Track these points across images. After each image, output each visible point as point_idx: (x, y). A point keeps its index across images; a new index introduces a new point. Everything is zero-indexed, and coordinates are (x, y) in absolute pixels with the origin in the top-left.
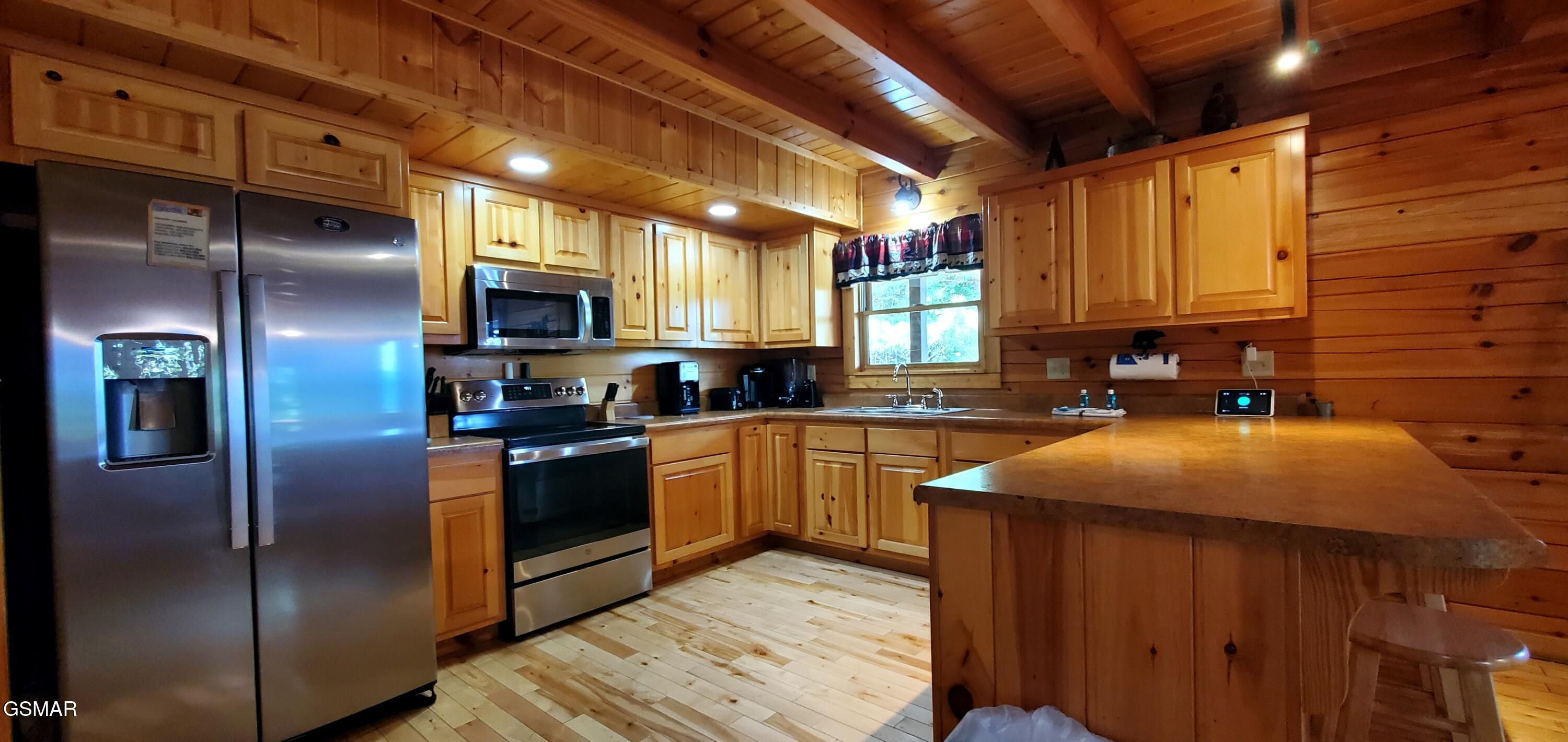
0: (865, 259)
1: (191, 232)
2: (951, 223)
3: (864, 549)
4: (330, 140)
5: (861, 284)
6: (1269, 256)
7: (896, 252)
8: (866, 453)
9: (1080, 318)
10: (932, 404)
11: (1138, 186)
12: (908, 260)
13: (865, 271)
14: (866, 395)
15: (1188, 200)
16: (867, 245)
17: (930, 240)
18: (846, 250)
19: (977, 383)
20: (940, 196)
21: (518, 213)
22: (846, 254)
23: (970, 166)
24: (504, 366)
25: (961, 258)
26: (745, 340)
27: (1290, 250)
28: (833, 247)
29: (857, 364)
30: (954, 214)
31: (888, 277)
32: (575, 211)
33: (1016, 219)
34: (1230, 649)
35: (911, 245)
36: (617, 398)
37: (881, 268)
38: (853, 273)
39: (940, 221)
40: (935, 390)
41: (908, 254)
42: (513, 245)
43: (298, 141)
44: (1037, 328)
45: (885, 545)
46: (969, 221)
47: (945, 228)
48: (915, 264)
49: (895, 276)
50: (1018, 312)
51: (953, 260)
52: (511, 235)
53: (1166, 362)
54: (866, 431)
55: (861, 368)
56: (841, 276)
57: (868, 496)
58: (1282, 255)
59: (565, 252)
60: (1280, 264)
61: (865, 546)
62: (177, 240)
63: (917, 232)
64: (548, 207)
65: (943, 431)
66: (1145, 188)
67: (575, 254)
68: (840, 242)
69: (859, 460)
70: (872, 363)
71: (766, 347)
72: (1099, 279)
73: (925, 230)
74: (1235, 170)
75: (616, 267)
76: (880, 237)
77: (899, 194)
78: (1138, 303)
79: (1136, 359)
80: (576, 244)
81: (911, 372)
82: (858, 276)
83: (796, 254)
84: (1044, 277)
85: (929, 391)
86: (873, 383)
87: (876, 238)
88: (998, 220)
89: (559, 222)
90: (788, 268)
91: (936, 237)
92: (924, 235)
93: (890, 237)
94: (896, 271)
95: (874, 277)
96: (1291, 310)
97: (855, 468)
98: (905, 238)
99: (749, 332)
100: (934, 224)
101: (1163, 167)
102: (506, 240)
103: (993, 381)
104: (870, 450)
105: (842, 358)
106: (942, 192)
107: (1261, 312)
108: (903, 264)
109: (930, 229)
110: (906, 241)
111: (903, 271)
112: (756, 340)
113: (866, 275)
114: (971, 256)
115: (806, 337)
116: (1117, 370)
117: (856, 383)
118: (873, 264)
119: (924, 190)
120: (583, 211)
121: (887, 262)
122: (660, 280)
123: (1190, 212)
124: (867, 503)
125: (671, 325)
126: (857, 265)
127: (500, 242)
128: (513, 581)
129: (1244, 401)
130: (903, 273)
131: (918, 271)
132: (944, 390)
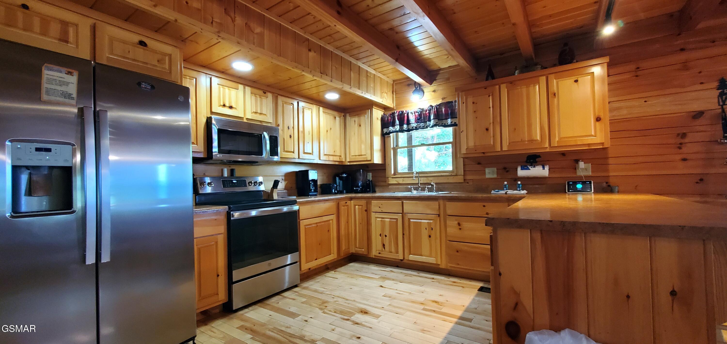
0: (397, 122)
1: (67, 84)
2: (439, 105)
3: (402, 260)
4: (142, 44)
5: (395, 134)
6: (592, 120)
7: (412, 119)
8: (403, 213)
9: (505, 148)
10: (430, 190)
11: (531, 88)
12: (418, 122)
13: (397, 128)
14: (397, 187)
15: (555, 94)
16: (398, 116)
17: (429, 113)
18: (388, 118)
19: (451, 180)
20: (433, 93)
21: (233, 91)
22: (388, 120)
23: (448, 79)
24: (222, 170)
25: (444, 122)
26: (339, 160)
27: (602, 117)
28: (381, 116)
29: (393, 172)
30: (440, 102)
31: (408, 130)
32: (261, 92)
33: (473, 103)
34: (673, 293)
35: (420, 115)
36: (278, 187)
37: (405, 126)
38: (391, 129)
39: (434, 104)
40: (432, 183)
41: (418, 120)
42: (231, 107)
43: (124, 42)
44: (484, 153)
45: (412, 257)
46: (449, 105)
47: (437, 108)
48: (422, 124)
49: (412, 130)
50: (475, 146)
51: (440, 122)
52: (230, 102)
53: (544, 168)
54: (402, 203)
55: (395, 174)
56: (385, 130)
57: (403, 234)
58: (598, 119)
59: (256, 113)
60: (597, 123)
61: (402, 258)
62: (59, 88)
63: (423, 109)
64: (248, 89)
65: (441, 202)
66: (535, 89)
67: (261, 114)
68: (384, 114)
69: (399, 217)
70: (399, 172)
71: (349, 164)
72: (514, 130)
73: (427, 109)
74: (576, 81)
75: (280, 122)
76: (405, 112)
77: (413, 92)
78: (532, 141)
79: (530, 167)
80: (261, 109)
81: (420, 175)
82: (394, 130)
83: (364, 119)
84: (487, 130)
85: (430, 184)
86: (401, 181)
87: (403, 112)
88: (465, 103)
89: (253, 97)
90: (360, 126)
91: (432, 112)
92: (426, 111)
93: (410, 112)
94: (413, 127)
95: (402, 131)
96: (602, 144)
97: (397, 221)
98: (417, 112)
99: (340, 156)
100: (431, 106)
101: (543, 80)
102: (227, 105)
103: (460, 179)
104: (405, 211)
105: (385, 169)
106: (434, 91)
107: (589, 145)
108: (416, 124)
109: (429, 108)
110: (417, 114)
111: (416, 128)
112: (344, 160)
113: (398, 130)
114: (449, 121)
115: (369, 159)
116: (521, 173)
117: (392, 181)
118: (401, 125)
119: (425, 90)
120: (265, 93)
121: (408, 123)
122: (301, 129)
123: (556, 100)
124: (403, 237)
125: (305, 152)
126: (393, 125)
127: (224, 105)
128: (232, 280)
129: (579, 186)
130: (416, 129)
131: (423, 128)
132: (436, 184)
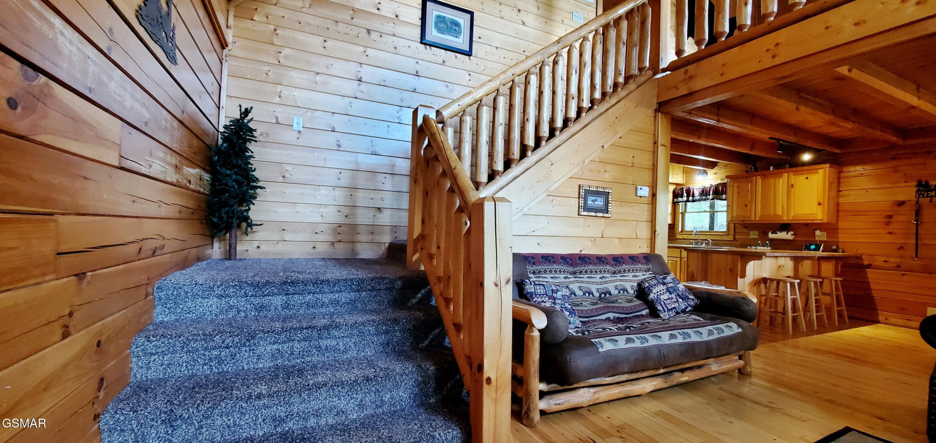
0: (685, 194)
2: (717, 185)
5: (684, 203)
6: (816, 204)
7: (697, 193)
8: (681, 257)
9: (757, 219)
10: (707, 244)
11: (777, 180)
12: (701, 196)
13: (685, 199)
14: (683, 240)
15: (792, 186)
16: (686, 190)
17: (710, 190)
18: (678, 191)
19: (724, 238)
20: (714, 175)
22: (678, 192)
25: (721, 196)
27: (822, 203)
28: (673, 190)
29: (680, 230)
30: (719, 182)
31: (693, 201)
33: (738, 187)
34: (730, 269)
35: (703, 191)
37: (691, 198)
38: (680, 199)
39: (714, 184)
40: (709, 240)
41: (701, 194)
44: (743, 221)
46: (724, 185)
47: (715, 186)
48: (704, 197)
49: (696, 201)
50: (737, 216)
51: (718, 197)
53: (787, 234)
54: (681, 251)
55: (682, 232)
56: (675, 200)
57: (681, 271)
58: (820, 204)
60: (819, 206)
63: (705, 187)
66: (779, 181)
68: (676, 188)
69: (678, 260)
70: (686, 230)
72: (764, 207)
73: (708, 186)
74: (807, 178)
76: (691, 188)
77: (699, 175)
78: (776, 215)
79: (777, 232)
81: (700, 233)
82: (682, 200)
84: (746, 205)
85: (707, 240)
86: (686, 237)
87: (689, 188)
88: (732, 186)
91: (712, 189)
92: (707, 188)
93: (695, 188)
94: (696, 199)
95: (688, 201)
96: (822, 220)
97: (676, 263)
98: (700, 188)
100: (712, 185)
101: (785, 175)
103: (731, 238)
104: (682, 256)
105: (674, 228)
106: (715, 174)
107: (814, 220)
109: (710, 186)
110: (700, 190)
111: (699, 199)
113: (685, 200)
114: (724, 196)
116: (771, 236)
117: (679, 236)
118: (688, 196)
119: (708, 172)
121: (693, 196)
123: (793, 189)
124: (680, 273)
126: (682, 196)
129: (813, 247)
130: (699, 200)
131: (705, 200)
132: (712, 240)
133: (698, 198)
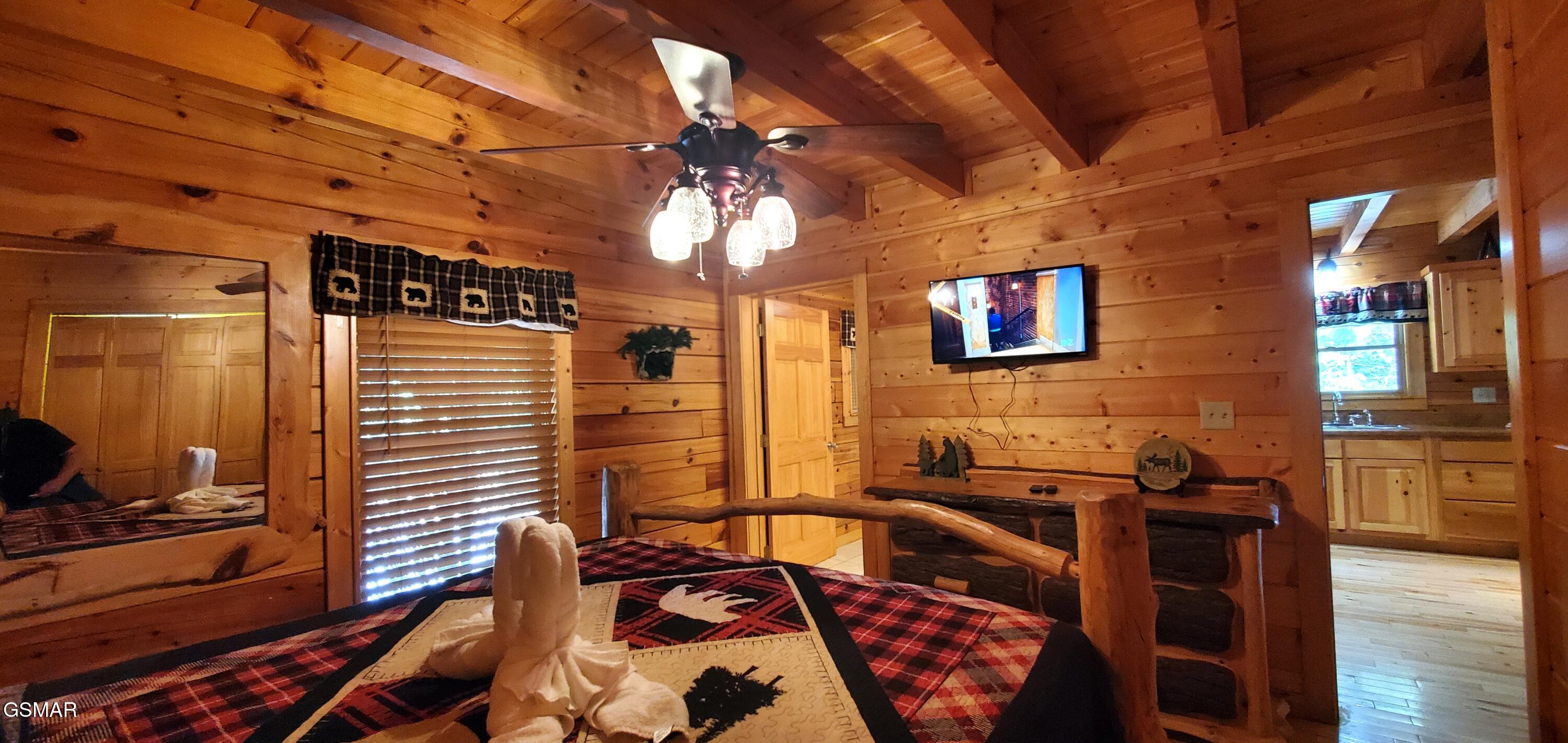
3: (1341, 530)
7: (1320, 307)
8: (1343, 458)
10: (1363, 420)
12: (1331, 314)
17: (1356, 300)
19: (1399, 406)
20: (1356, 267)
23: (1389, 246)
25: (1389, 314)
30: (1375, 282)
33: (1469, 290)
35: (1334, 303)
39: (1364, 286)
40: (1365, 411)
41: (1331, 310)
45: (1365, 526)
47: (1371, 292)
48: (1340, 317)
51: (1382, 315)
57: (1346, 491)
61: (1343, 528)
63: (1341, 294)
69: (1337, 464)
73: (1348, 292)
85: (1360, 412)
88: (1450, 291)
91: (1362, 298)
92: (1348, 296)
93: (1318, 296)
94: (1321, 322)
98: (1327, 298)
100: (1359, 288)
103: (1417, 404)
106: (1359, 264)
108: (1328, 317)
109: (1354, 292)
110: (1328, 300)
111: (1327, 322)
119: (1338, 262)
124: (1346, 496)
130: (1327, 324)
131: (1339, 322)
132: (1371, 412)
133: (1326, 318)
